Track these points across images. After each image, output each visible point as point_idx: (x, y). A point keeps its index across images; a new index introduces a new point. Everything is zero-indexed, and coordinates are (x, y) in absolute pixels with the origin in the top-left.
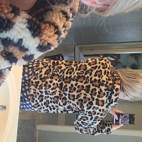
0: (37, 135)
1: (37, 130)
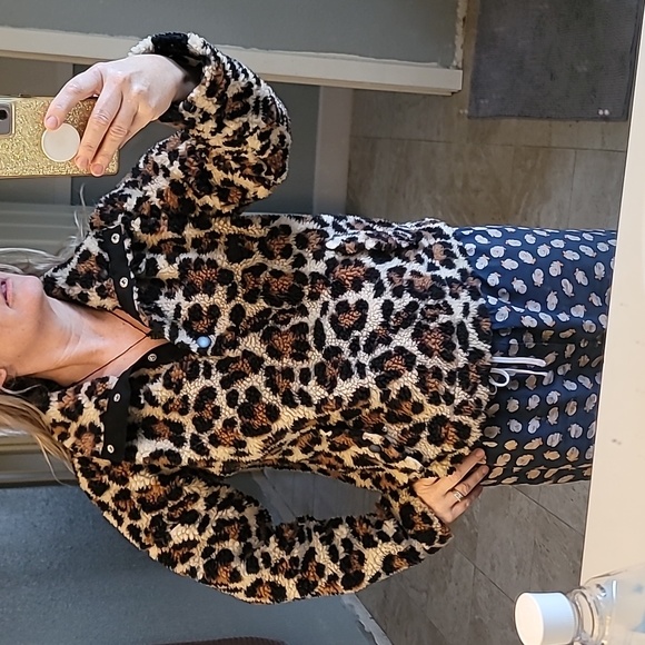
0: (459, 41)
1: (460, 65)
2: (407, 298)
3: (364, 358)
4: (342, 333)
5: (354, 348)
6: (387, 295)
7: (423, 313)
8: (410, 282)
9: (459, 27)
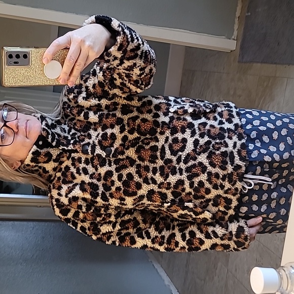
0: (236, 27)
1: (235, 39)
2: (206, 139)
3: (183, 166)
4: (174, 153)
5: (179, 161)
6: (197, 136)
7: (213, 146)
8: (209, 131)
9: (236, 20)
